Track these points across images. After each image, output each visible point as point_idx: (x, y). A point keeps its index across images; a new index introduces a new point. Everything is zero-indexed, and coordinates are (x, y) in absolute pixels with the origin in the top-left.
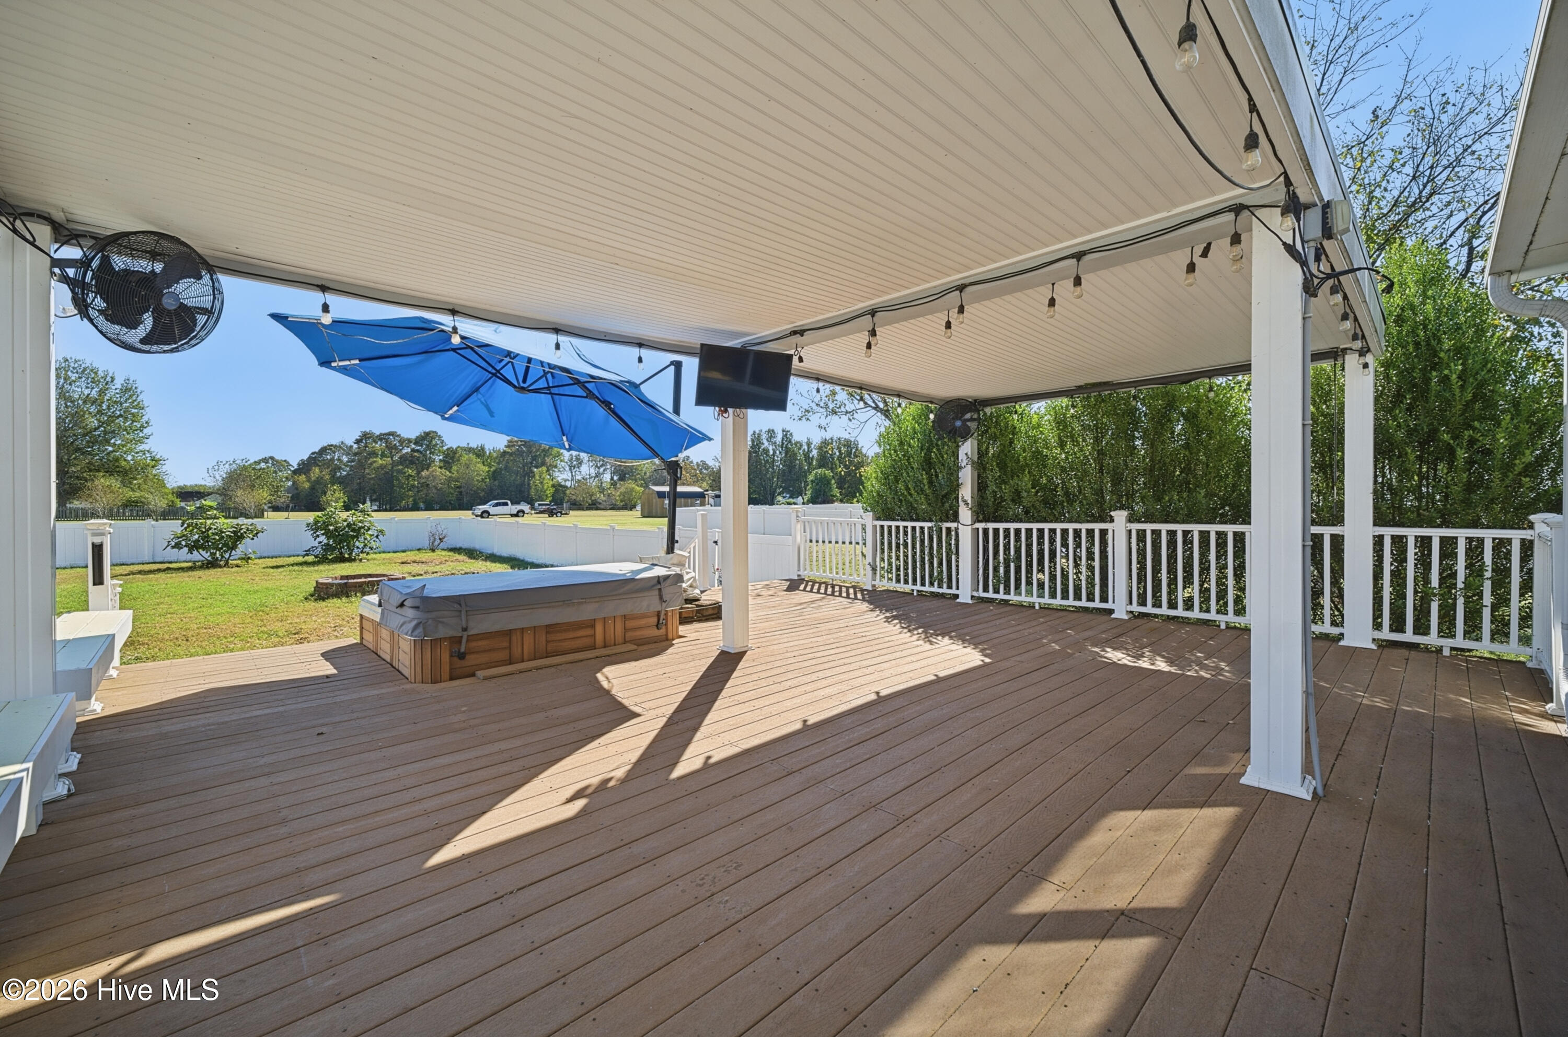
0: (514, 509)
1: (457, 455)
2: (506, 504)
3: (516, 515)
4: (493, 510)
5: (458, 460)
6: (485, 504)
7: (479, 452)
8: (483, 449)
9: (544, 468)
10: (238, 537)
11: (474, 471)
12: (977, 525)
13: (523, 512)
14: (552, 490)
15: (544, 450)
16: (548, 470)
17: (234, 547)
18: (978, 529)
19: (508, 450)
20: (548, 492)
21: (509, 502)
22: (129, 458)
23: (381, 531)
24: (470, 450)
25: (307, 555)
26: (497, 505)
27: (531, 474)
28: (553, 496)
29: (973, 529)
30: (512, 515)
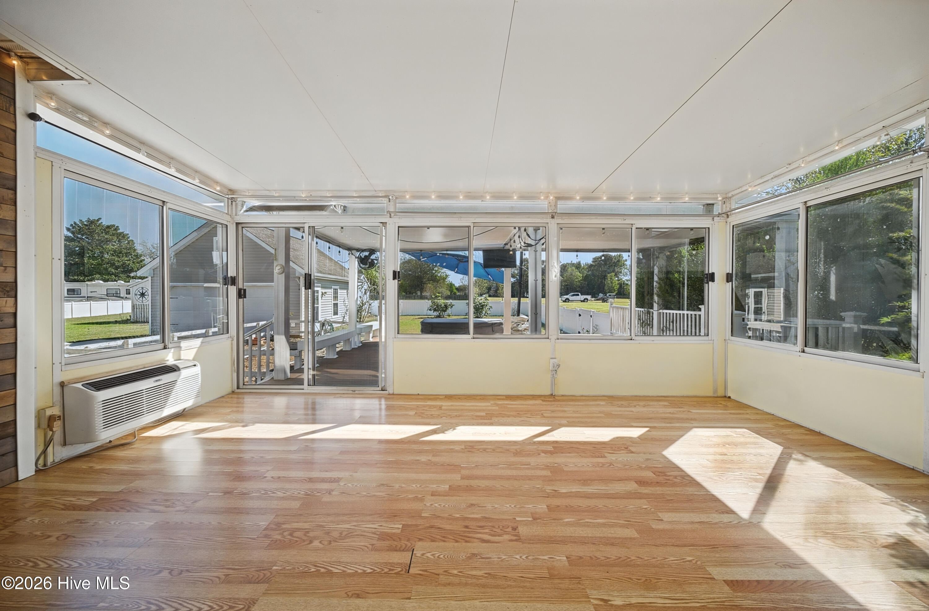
0: (582, 297)
1: (566, 268)
2: (578, 295)
3: (583, 301)
4: (571, 298)
5: (567, 271)
6: (567, 294)
7: (578, 266)
8: (579, 263)
9: (613, 274)
10: (446, 307)
11: (574, 276)
12: (661, 311)
13: (587, 299)
14: (618, 286)
15: (614, 263)
16: (616, 275)
17: (445, 311)
18: (660, 313)
19: (593, 264)
20: (615, 288)
21: (580, 294)
22: (439, 275)
23: (491, 307)
24: (573, 265)
25: (466, 315)
26: (573, 295)
27: (605, 277)
28: (618, 289)
29: (658, 313)
30: (582, 301)
